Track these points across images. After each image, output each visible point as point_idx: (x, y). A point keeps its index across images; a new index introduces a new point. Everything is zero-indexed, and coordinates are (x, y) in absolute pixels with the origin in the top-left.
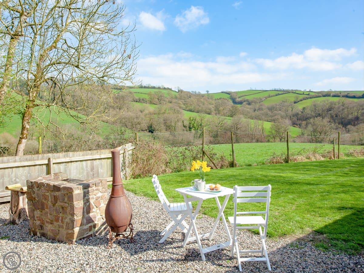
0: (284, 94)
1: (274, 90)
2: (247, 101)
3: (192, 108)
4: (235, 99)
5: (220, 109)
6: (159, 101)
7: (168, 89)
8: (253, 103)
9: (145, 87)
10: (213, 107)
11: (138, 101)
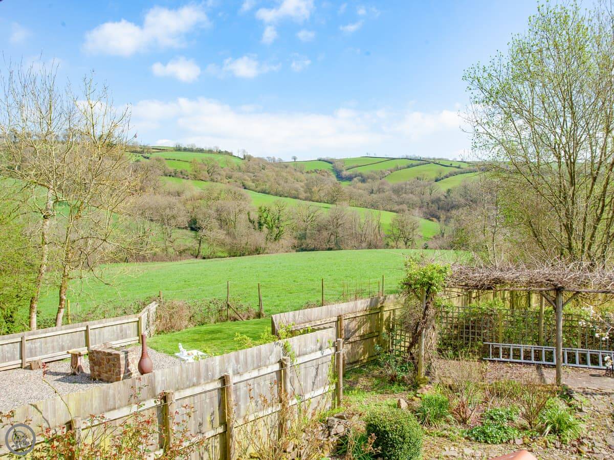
0: (421, 164)
1: (405, 157)
2: (361, 175)
3: (267, 187)
4: (341, 171)
5: (313, 190)
6: (210, 174)
7: (226, 153)
8: (370, 180)
9: (185, 150)
10: (302, 187)
11: (173, 174)
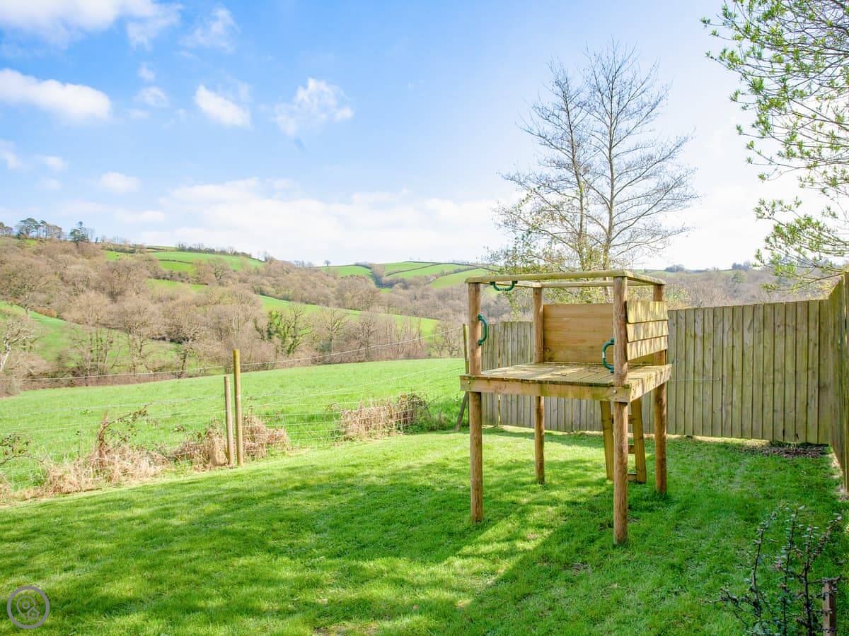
0: (468, 269)
1: (452, 262)
2: (403, 281)
3: (290, 293)
4: (380, 277)
5: (345, 296)
6: (218, 278)
7: (244, 254)
8: (412, 286)
9: (191, 250)
10: (332, 293)
11: (168, 277)
